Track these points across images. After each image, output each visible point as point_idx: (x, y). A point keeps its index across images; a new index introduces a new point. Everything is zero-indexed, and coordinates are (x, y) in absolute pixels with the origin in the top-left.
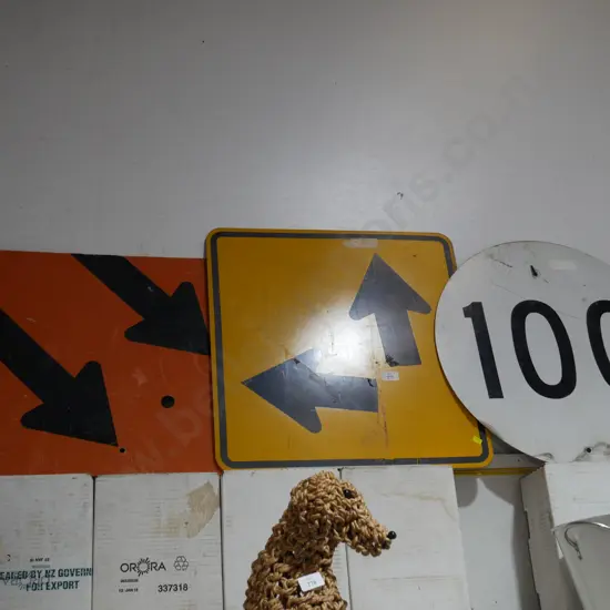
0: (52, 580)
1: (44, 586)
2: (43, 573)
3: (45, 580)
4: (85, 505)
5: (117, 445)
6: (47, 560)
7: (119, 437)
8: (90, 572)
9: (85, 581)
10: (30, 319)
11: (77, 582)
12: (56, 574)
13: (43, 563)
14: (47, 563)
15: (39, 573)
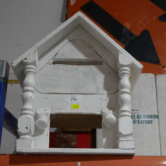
0: (140, 119)
1: (137, 122)
2: (136, 117)
3: (137, 119)
4: (152, 87)
5: (160, 64)
6: (137, 110)
7: (161, 62)
8: (157, 117)
9: (155, 120)
10: (116, 13)
11: (152, 121)
12: (142, 117)
13: (135, 112)
14: (137, 112)
15: (134, 116)
